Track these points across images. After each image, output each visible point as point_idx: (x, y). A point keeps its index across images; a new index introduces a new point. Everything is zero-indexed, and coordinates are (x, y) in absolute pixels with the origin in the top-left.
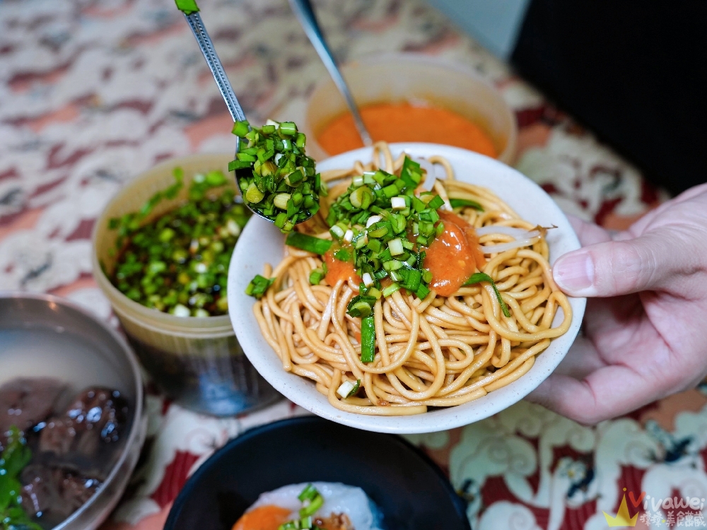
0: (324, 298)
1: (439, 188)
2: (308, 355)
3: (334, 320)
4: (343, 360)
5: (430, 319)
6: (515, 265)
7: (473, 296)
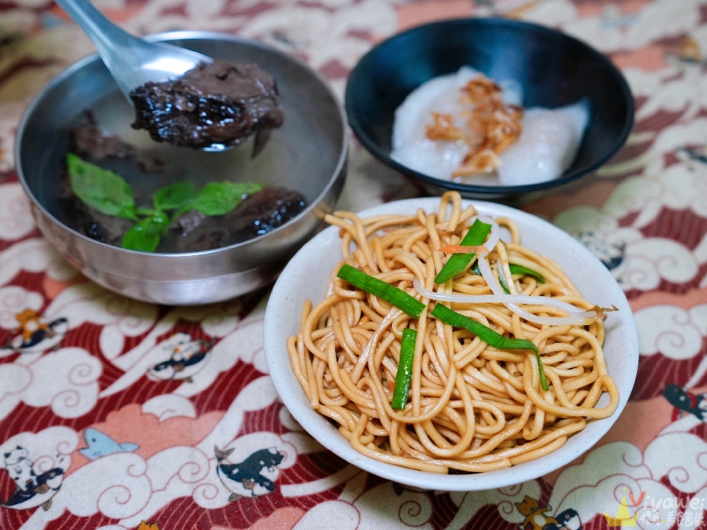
0: (363, 341)
1: (501, 249)
2: (336, 397)
3: (371, 364)
4: (372, 405)
5: (467, 378)
6: (565, 342)
7: (516, 363)
